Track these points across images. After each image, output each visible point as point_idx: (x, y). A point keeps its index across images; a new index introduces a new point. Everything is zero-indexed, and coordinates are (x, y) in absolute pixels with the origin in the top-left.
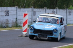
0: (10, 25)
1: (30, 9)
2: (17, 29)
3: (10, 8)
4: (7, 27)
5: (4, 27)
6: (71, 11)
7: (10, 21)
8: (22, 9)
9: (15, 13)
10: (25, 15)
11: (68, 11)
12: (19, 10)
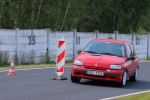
0: (37, 60)
1: (71, 34)
2: (48, 66)
3: (36, 32)
4: (32, 63)
5: (27, 64)
6: (139, 36)
7: (38, 54)
8: (57, 34)
9: (45, 40)
10: (61, 43)
11: (135, 37)
12: (51, 35)
